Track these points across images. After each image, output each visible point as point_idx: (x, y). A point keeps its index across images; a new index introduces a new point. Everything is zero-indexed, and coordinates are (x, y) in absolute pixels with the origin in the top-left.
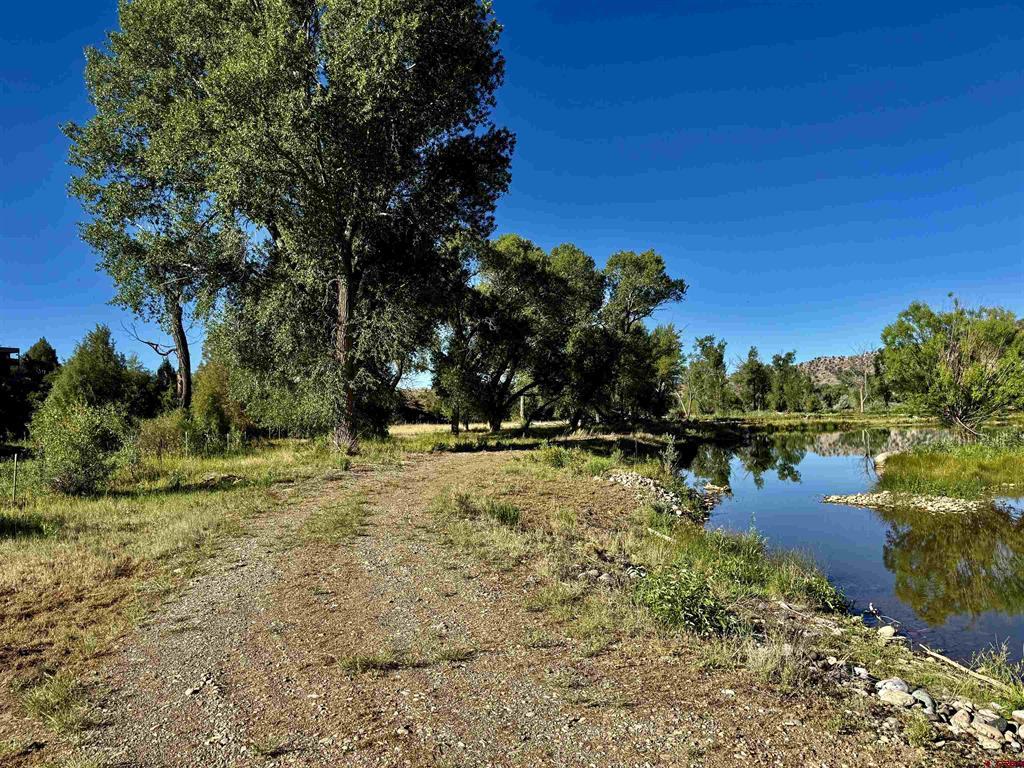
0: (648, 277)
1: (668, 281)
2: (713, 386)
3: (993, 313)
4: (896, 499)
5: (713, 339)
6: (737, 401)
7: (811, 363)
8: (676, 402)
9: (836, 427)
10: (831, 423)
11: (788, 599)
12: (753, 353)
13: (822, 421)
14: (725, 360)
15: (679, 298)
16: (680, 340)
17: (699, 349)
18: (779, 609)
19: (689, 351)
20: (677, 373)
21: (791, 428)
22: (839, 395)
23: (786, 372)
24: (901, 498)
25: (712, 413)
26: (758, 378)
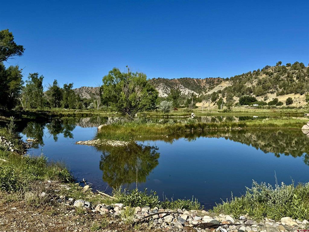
0: (5, 42)
1: (15, 45)
2: (37, 96)
3: (140, 75)
4: (102, 142)
5: (38, 74)
6: (48, 103)
7: (80, 89)
8: (19, 102)
9: (87, 115)
10: (85, 114)
11: (52, 179)
12: (55, 83)
13: (82, 113)
14: (43, 84)
15: (20, 54)
16: (21, 74)
17: (31, 79)
18: (47, 183)
19: (26, 80)
20: (20, 89)
21: (69, 115)
22: (90, 102)
23: (69, 92)
24: (104, 141)
25: (36, 108)
26: (57, 93)
